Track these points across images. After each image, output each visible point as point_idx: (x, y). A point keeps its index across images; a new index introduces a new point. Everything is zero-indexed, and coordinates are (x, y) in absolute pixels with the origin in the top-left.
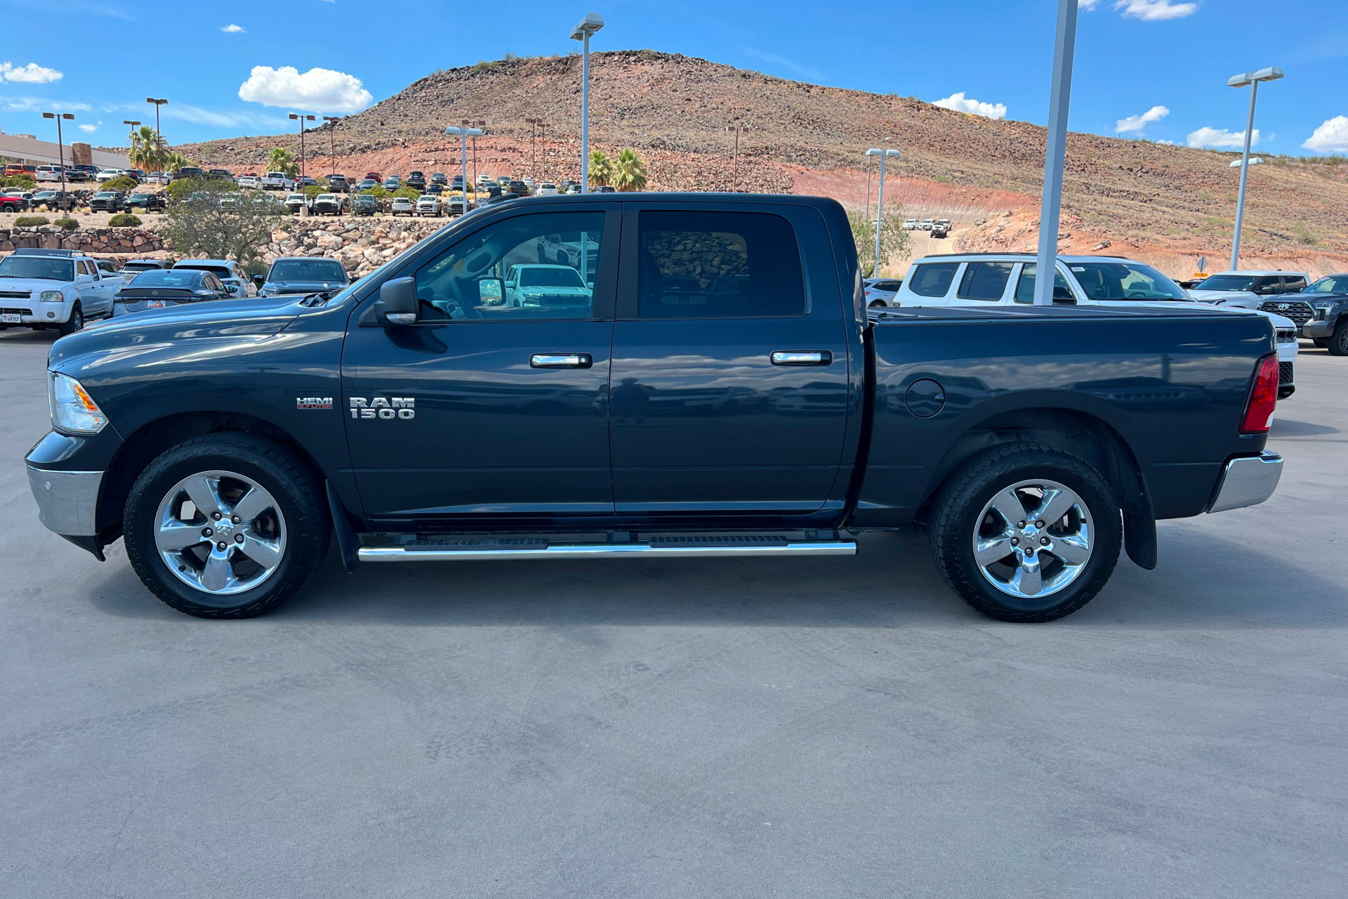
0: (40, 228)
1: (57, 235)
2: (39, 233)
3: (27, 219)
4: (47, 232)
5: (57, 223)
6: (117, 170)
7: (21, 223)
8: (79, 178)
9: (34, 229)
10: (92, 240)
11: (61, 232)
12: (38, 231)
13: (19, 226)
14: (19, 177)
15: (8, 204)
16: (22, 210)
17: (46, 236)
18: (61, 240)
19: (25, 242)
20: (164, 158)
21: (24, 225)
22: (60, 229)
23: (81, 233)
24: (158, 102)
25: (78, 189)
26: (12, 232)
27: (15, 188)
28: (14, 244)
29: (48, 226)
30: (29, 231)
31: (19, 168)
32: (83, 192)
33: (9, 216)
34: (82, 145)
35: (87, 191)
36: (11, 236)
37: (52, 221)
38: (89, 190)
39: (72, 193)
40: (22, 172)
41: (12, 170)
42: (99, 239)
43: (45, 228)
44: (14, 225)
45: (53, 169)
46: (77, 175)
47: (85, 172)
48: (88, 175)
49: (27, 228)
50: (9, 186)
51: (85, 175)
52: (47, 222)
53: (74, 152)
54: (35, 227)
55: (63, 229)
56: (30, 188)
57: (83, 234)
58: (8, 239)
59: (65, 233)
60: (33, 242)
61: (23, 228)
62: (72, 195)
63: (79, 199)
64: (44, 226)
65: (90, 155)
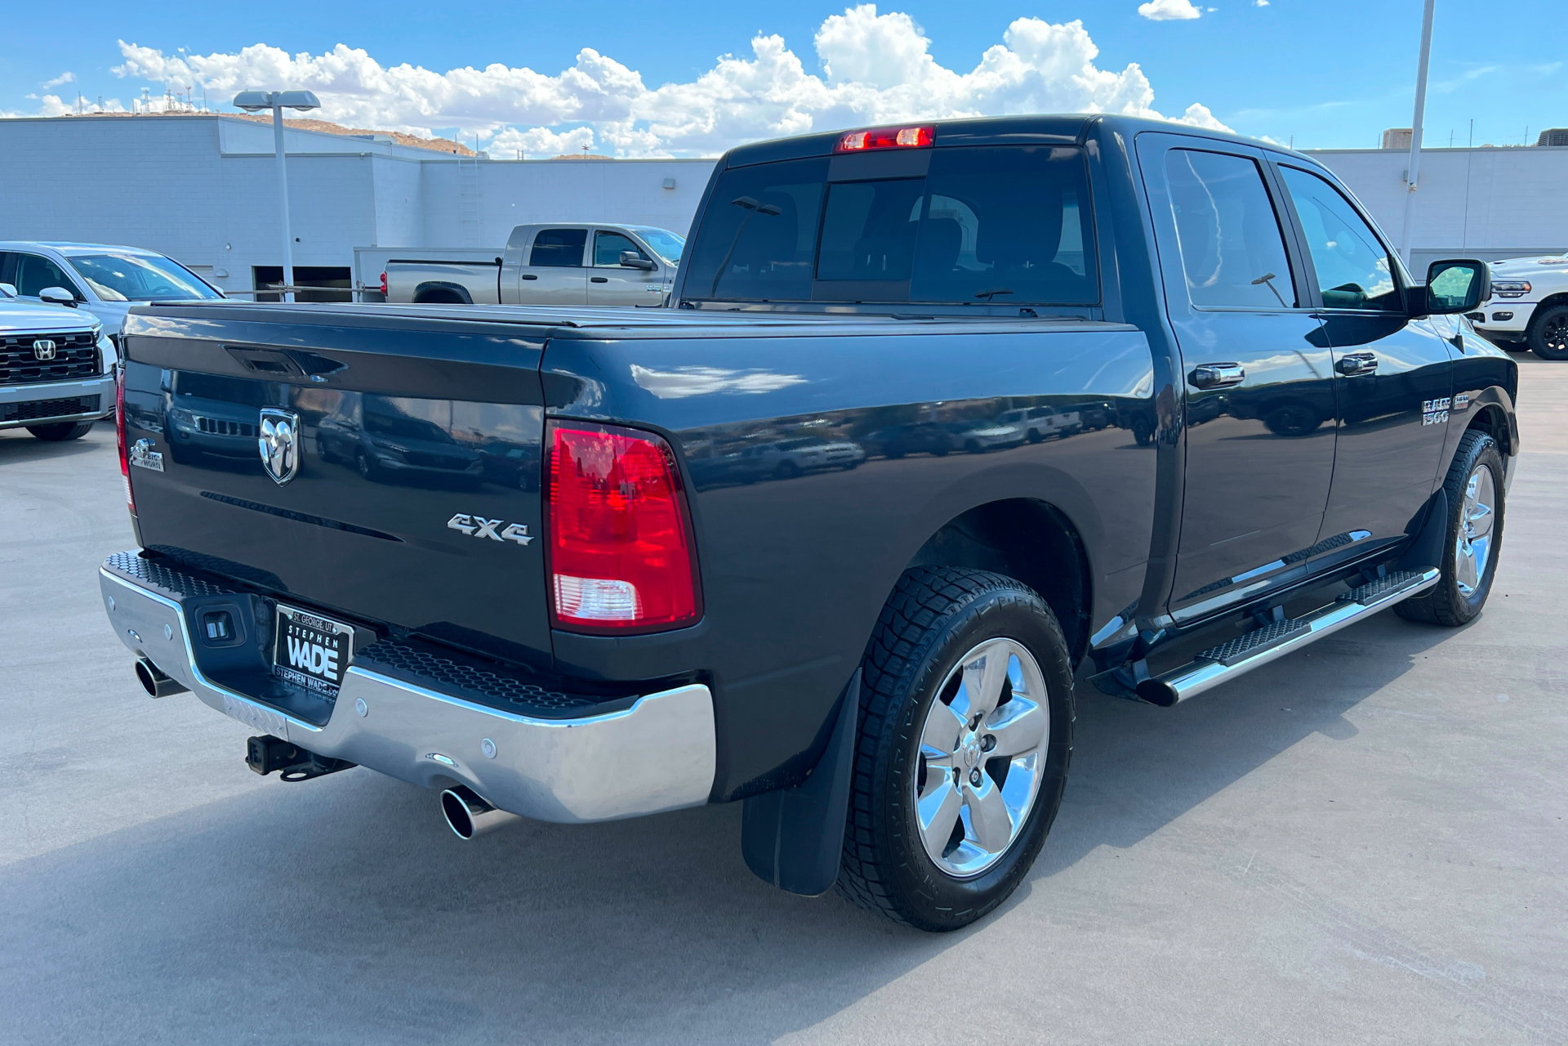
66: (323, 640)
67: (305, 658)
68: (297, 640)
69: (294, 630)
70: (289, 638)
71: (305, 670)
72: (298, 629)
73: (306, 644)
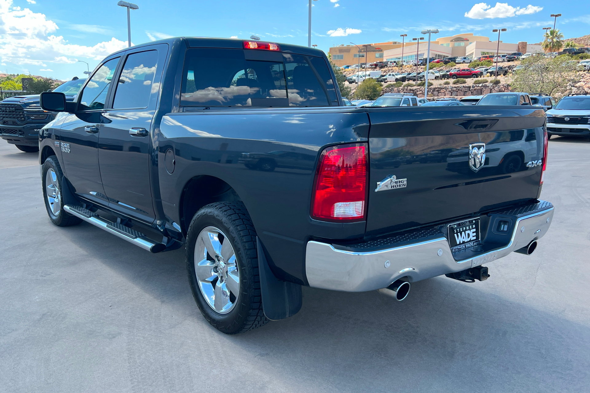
0: (483, 84)
1: (490, 88)
2: (483, 87)
3: (479, 81)
4: (486, 86)
5: (491, 82)
6: (531, 54)
7: (476, 83)
8: (512, 59)
9: (480, 85)
10: (504, 89)
11: (492, 86)
12: (482, 86)
13: (475, 84)
14: (486, 61)
15: (474, 74)
16: (479, 77)
17: (485, 88)
18: (491, 90)
19: (476, 91)
20: (560, 45)
21: (477, 84)
22: (492, 84)
23: (500, 86)
24: (556, 16)
25: (510, 65)
26: (471, 87)
27: (483, 66)
28: (472, 93)
29: (487, 83)
30: (478, 86)
31: (487, 57)
32: (512, 66)
33: (473, 80)
34: (523, 43)
35: (514, 66)
36: (471, 89)
37: (489, 81)
38: (515, 65)
39: (507, 67)
40: (488, 59)
41: (484, 58)
42: (508, 88)
43: (485, 85)
44: (473, 84)
45: (501, 56)
46: (511, 58)
47: (515, 56)
48: (516, 58)
49: (478, 85)
50: (481, 66)
51: (515, 58)
52: (487, 82)
53: (518, 47)
54: (481, 84)
55: (493, 85)
56: (490, 66)
57: (501, 87)
58: (470, 90)
59: (493, 87)
60: (479, 91)
61: (476, 85)
62: (507, 68)
63: (509, 69)
64: (485, 84)
65: (526, 47)
66: (469, 228)
67: (464, 238)
68: (459, 234)
69: (457, 231)
70: (455, 235)
71: (464, 242)
72: (458, 229)
73: (463, 233)
